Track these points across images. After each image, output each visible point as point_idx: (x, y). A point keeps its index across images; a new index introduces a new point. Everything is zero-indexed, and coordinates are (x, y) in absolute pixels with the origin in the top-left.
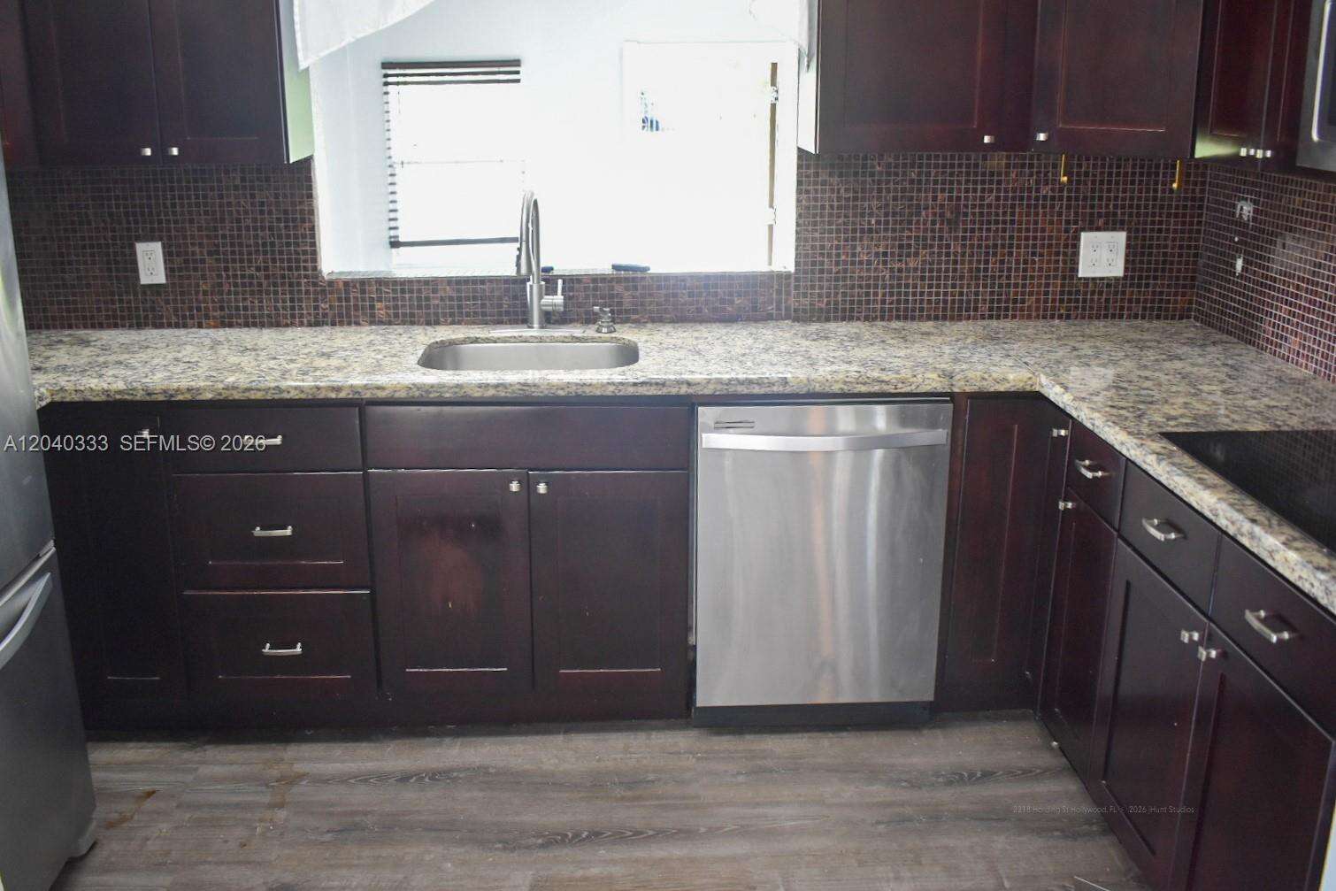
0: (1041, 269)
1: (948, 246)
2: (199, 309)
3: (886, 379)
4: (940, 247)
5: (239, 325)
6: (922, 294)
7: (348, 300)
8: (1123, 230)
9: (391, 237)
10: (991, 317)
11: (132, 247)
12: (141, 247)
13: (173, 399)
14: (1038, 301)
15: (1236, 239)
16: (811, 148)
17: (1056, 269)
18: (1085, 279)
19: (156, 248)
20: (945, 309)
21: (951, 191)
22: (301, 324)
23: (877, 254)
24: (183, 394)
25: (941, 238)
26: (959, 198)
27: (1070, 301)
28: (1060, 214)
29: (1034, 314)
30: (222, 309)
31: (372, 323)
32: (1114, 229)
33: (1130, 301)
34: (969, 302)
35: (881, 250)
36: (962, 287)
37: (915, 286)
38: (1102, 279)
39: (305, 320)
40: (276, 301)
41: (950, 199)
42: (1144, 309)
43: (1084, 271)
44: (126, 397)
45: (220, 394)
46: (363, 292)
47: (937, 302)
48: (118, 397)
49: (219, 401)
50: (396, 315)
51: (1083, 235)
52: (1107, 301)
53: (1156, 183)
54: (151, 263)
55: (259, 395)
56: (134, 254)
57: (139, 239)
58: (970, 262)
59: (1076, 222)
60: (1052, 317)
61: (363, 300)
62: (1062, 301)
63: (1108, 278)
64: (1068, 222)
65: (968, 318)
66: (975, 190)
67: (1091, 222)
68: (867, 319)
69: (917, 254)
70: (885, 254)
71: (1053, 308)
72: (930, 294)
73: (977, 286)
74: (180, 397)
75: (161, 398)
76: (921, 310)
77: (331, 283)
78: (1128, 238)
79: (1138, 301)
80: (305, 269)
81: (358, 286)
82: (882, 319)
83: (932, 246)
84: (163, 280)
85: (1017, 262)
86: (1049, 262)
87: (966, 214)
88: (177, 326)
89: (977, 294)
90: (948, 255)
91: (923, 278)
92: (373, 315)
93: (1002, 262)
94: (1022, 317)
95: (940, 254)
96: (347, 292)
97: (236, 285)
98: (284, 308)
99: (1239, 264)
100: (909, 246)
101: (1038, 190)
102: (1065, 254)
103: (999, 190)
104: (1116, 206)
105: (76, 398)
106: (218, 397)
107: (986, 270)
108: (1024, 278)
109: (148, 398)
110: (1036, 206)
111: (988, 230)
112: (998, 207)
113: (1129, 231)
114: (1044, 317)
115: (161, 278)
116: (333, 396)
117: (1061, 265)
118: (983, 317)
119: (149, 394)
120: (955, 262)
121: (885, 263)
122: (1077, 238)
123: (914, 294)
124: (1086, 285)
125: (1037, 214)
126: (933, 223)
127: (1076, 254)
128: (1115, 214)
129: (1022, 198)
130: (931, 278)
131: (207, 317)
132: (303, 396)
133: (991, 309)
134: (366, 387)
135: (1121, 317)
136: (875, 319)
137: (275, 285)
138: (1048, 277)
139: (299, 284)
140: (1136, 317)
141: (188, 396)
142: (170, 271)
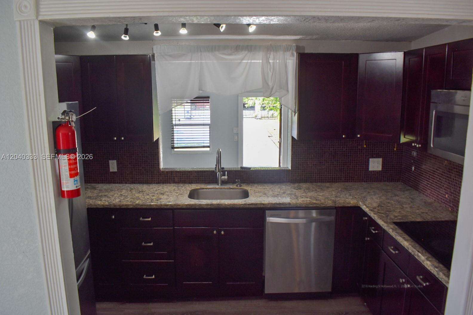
0: (359, 169)
1: (333, 162)
2: (126, 179)
3: (317, 203)
4: (331, 162)
5: (137, 183)
6: (326, 175)
7: (167, 177)
8: (380, 158)
9: (172, 146)
10: (345, 182)
11: (108, 161)
12: (110, 162)
13: (121, 207)
14: (358, 177)
15: (412, 161)
16: (295, 136)
17: (363, 169)
18: (371, 171)
19: (115, 162)
20: (332, 179)
21: (334, 147)
22: (154, 183)
23: (313, 165)
24: (124, 206)
25: (331, 160)
26: (336, 150)
27: (367, 177)
28: (364, 154)
29: (357, 181)
30: (132, 178)
31: (174, 183)
32: (379, 158)
33: (383, 177)
34: (339, 177)
35: (315, 163)
36: (337, 173)
37: (324, 173)
38: (376, 171)
39: (155, 182)
40: (147, 176)
41: (334, 150)
42: (387, 179)
43: (371, 169)
44: (108, 207)
45: (134, 206)
46: (172, 174)
47: (330, 177)
48: (106, 207)
49: (134, 208)
50: (181, 181)
51: (370, 159)
52: (377, 177)
53: (390, 145)
54: (113, 166)
55: (145, 207)
56: (108, 164)
57: (110, 159)
58: (339, 167)
59: (368, 156)
60: (362, 181)
61: (172, 177)
62: (364, 177)
63: (377, 171)
64: (366, 156)
65: (339, 182)
66: (340, 147)
67: (372, 156)
68: (311, 182)
69: (324, 165)
70: (316, 165)
71: (362, 179)
72: (328, 175)
73: (341, 173)
74: (123, 207)
75: (118, 207)
76: (326, 180)
77: (163, 172)
78: (383, 160)
79: (386, 177)
80: (156, 168)
81: (170, 173)
82: (315, 182)
83: (329, 162)
84: (116, 171)
85: (352, 167)
86: (361, 166)
87: (338, 154)
88: (120, 183)
89: (341, 175)
90: (333, 165)
91: (326, 171)
92: (174, 181)
93: (348, 167)
94: (354, 181)
95: (331, 164)
96: (167, 174)
97: (136, 172)
98: (150, 179)
99: (413, 168)
100: (322, 163)
101: (357, 147)
102: (365, 164)
103: (347, 147)
104: (379, 152)
105: (95, 207)
106: (134, 207)
107: (344, 169)
108: (354, 171)
109: (114, 207)
110: (357, 151)
111: (344, 158)
112: (346, 152)
113: (383, 158)
114: (360, 182)
115: (115, 170)
116: (166, 207)
117: (364, 167)
118: (343, 182)
119: (115, 206)
120: (335, 167)
121: (316, 167)
122: (369, 160)
123: (324, 175)
124: (371, 173)
125: (357, 154)
126: (329, 156)
127: (368, 164)
128: (379, 153)
129: (353, 150)
130: (328, 171)
131: (128, 181)
132: (157, 207)
133: (345, 179)
134: (175, 205)
135: (381, 181)
136: (313, 182)
137: (147, 172)
138: (361, 171)
139: (154, 172)
140: (385, 181)
141: (125, 207)
142: (118, 168)
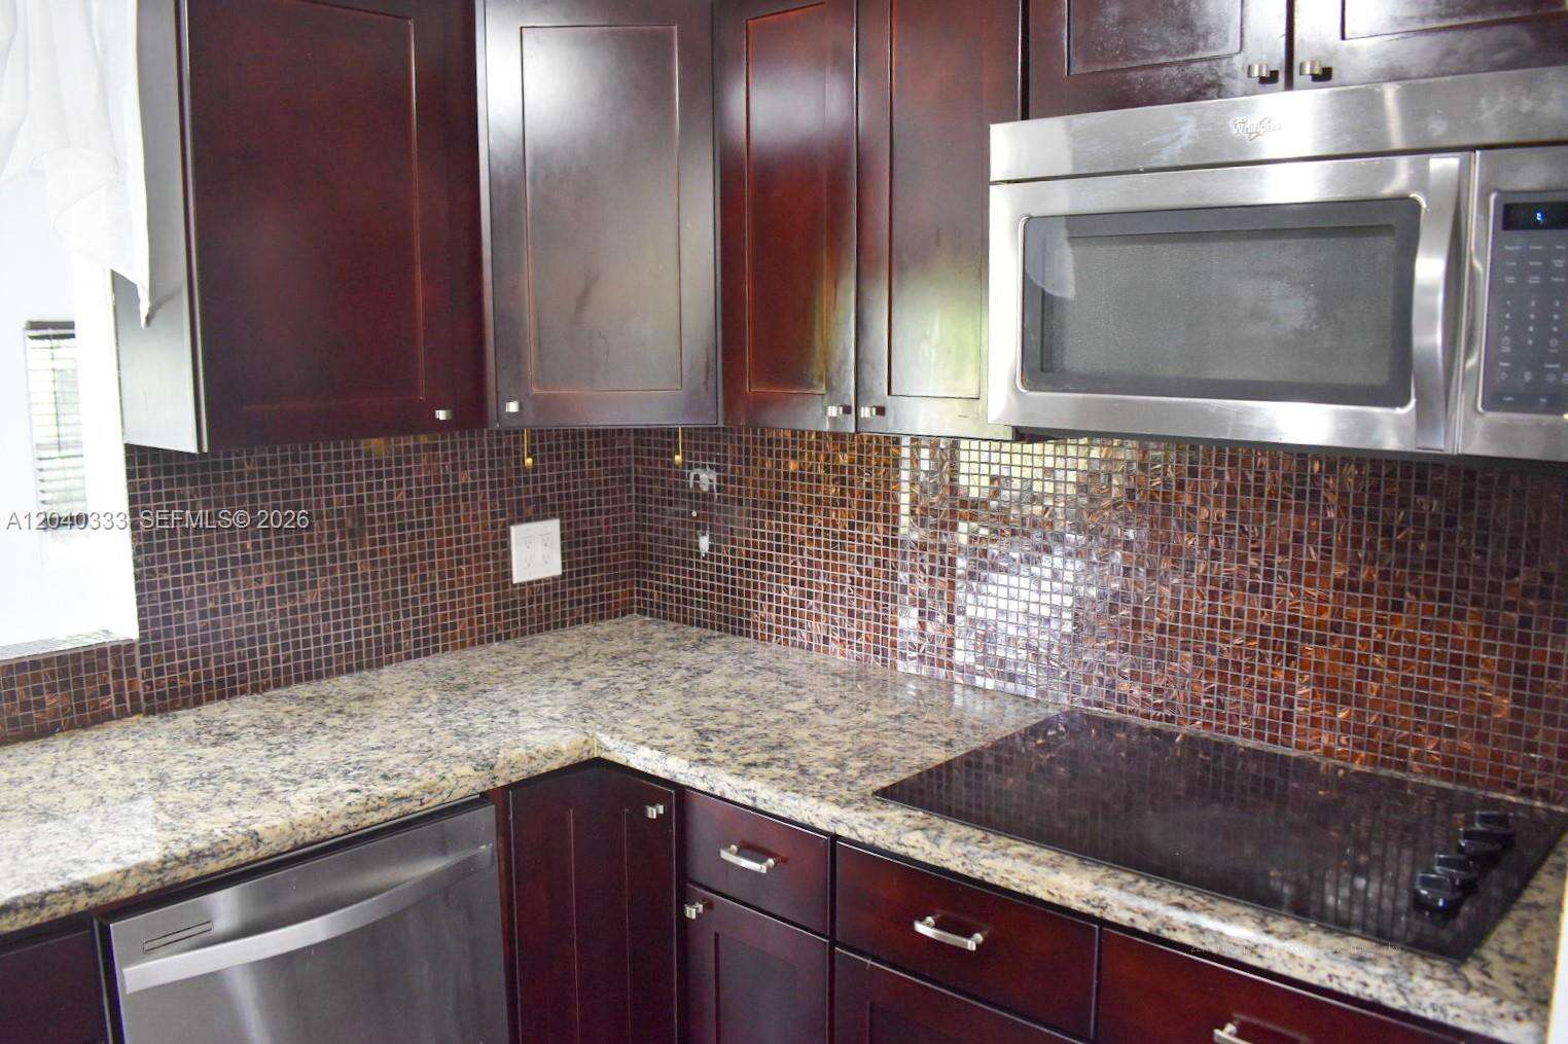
0: (470, 581)
1: (354, 567)
4: (344, 570)
6: (327, 639)
8: (553, 516)
10: (417, 655)
14: (471, 622)
17: (487, 578)
18: (522, 584)
20: (359, 655)
21: (349, 490)
23: (259, 593)
25: (343, 558)
26: (360, 499)
27: (506, 616)
28: (484, 506)
29: (468, 640)
32: (545, 518)
33: (571, 604)
34: (388, 639)
35: (265, 585)
36: (377, 620)
37: (316, 630)
38: (539, 581)
41: (350, 501)
42: (586, 610)
43: (519, 576)
47: (348, 647)
51: (514, 530)
52: (547, 607)
53: (582, 456)
58: (385, 585)
59: (503, 515)
60: (490, 640)
62: (498, 617)
63: (545, 580)
64: (494, 515)
65: (390, 662)
66: (380, 485)
67: (520, 513)
68: (255, 690)
69: (313, 585)
70: (270, 591)
71: (490, 629)
72: (337, 637)
73: (396, 615)
76: (329, 661)
78: (562, 526)
79: (579, 602)
82: (277, 685)
83: (333, 571)
85: (442, 576)
86: (478, 569)
87: (372, 520)
89: (397, 626)
90: (355, 578)
91: (326, 617)
93: (423, 578)
94: (455, 647)
95: (344, 580)
100: (302, 574)
101: (456, 479)
102: (495, 556)
103: (409, 483)
104: (544, 489)
107: (405, 592)
108: (452, 595)
110: (456, 498)
111: (402, 538)
112: (410, 505)
113: (561, 517)
114: (481, 642)
117: (492, 571)
118: (408, 657)
120: (365, 588)
121: (271, 603)
122: (506, 534)
123: (317, 641)
124: (522, 592)
125: (457, 509)
126: (332, 537)
127: (508, 554)
128: (544, 499)
129: (438, 491)
130: (337, 615)
133: (417, 644)
135: (564, 625)
136: (266, 688)
138: (479, 590)
140: (579, 622)
